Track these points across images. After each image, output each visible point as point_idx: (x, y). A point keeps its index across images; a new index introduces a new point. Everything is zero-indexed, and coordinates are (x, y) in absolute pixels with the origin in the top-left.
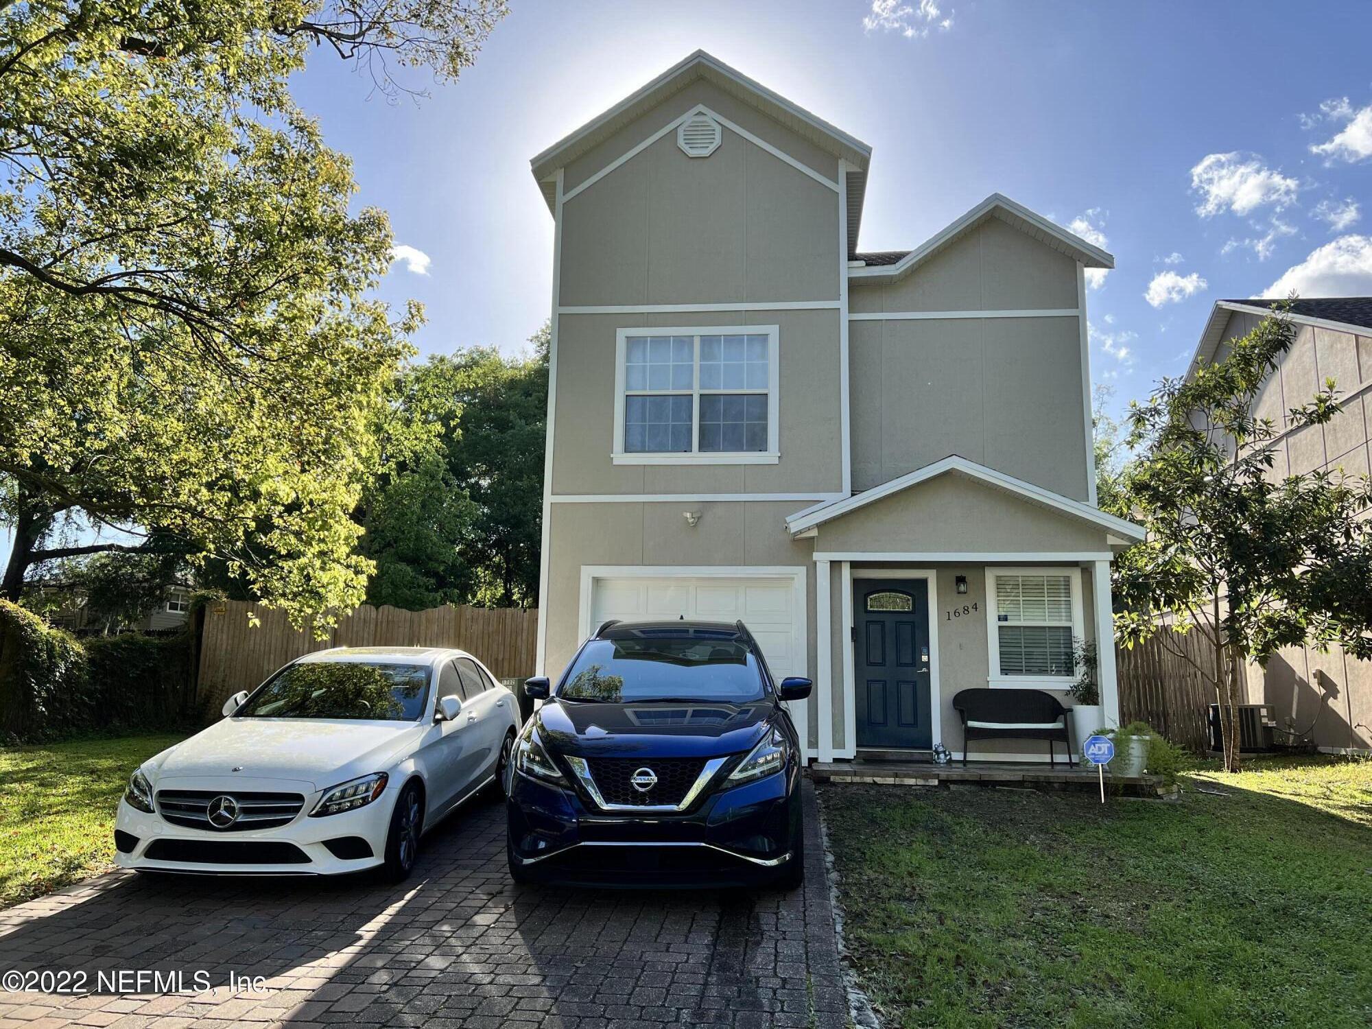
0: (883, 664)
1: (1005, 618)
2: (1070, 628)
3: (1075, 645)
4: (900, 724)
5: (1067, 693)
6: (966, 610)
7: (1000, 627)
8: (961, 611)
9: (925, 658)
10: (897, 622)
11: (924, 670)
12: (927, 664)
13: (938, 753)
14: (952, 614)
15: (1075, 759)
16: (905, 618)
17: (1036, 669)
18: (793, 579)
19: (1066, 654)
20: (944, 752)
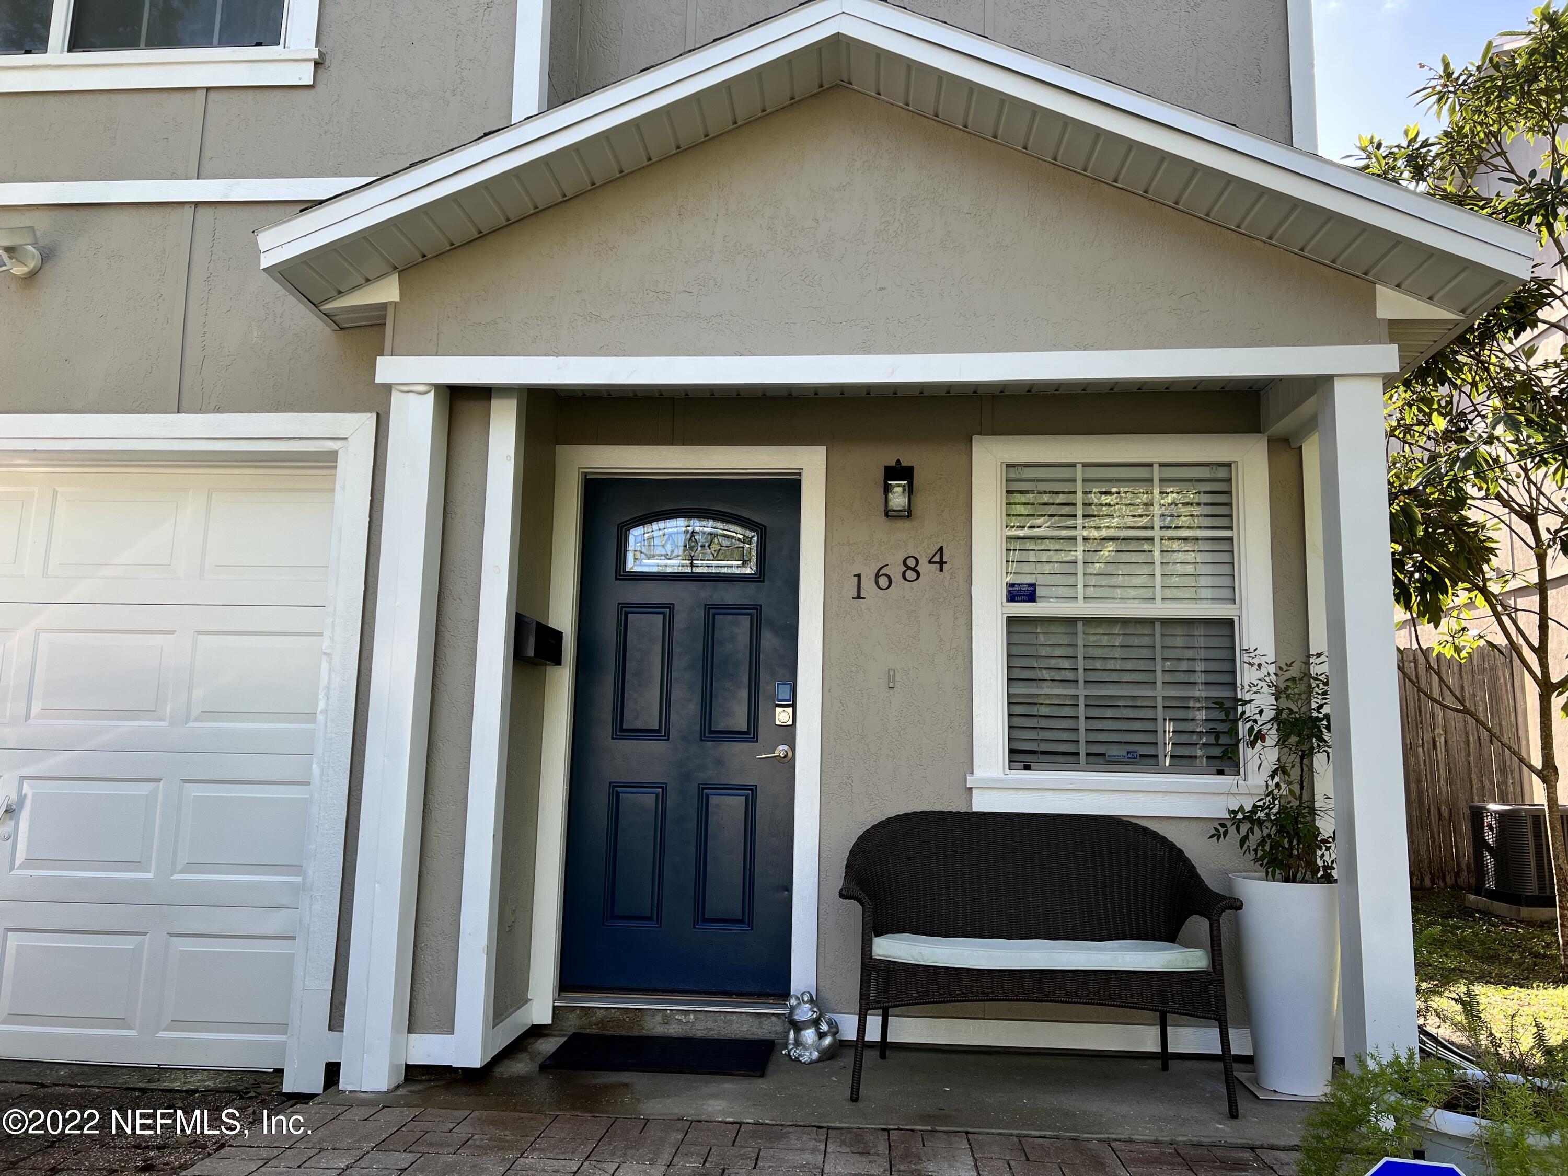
0: (659, 733)
1: (1027, 593)
2: (1229, 623)
3: (1247, 676)
4: (701, 917)
5: (1219, 829)
6: (911, 568)
7: (1012, 621)
8: (896, 571)
9: (783, 716)
10: (708, 608)
11: (781, 750)
12: (789, 733)
13: (798, 1027)
14: (868, 584)
15: (1240, 1045)
16: (731, 595)
17: (1120, 751)
18: (332, 456)
19: (1219, 704)
20: (816, 1023)
